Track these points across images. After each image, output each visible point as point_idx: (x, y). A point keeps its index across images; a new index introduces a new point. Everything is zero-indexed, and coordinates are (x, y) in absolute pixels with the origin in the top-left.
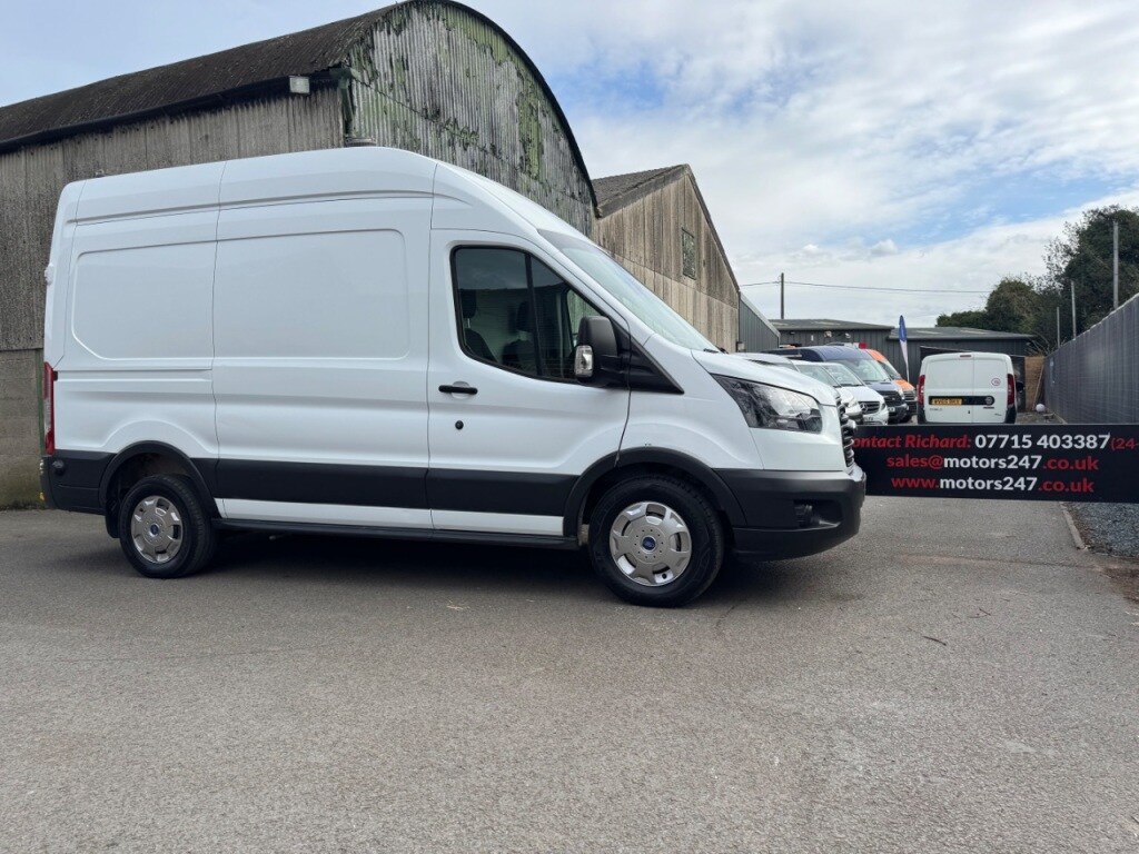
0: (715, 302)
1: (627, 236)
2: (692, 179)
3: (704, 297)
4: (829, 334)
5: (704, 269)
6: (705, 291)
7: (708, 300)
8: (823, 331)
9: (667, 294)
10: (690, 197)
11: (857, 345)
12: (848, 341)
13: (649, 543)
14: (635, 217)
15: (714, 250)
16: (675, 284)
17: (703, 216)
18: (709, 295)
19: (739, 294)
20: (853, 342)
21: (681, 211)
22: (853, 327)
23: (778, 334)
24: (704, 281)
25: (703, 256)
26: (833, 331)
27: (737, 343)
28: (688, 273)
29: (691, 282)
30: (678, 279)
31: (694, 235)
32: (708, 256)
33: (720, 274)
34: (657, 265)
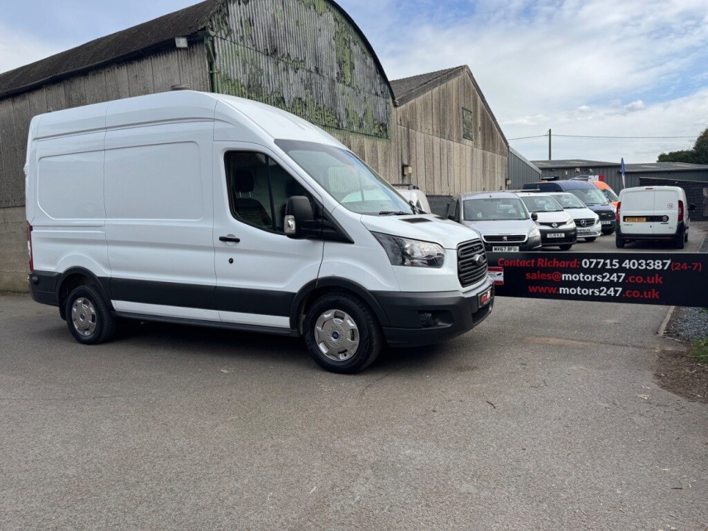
0: (489, 154)
1: (418, 116)
2: (471, 74)
3: (479, 152)
4: (578, 170)
5: (480, 133)
6: (480, 147)
7: (483, 153)
8: (574, 168)
9: (450, 151)
10: (469, 86)
11: (597, 177)
12: (591, 174)
14: (425, 104)
15: (488, 120)
16: (457, 145)
17: (479, 98)
18: (484, 149)
19: (508, 147)
20: (595, 174)
21: (461, 97)
22: (595, 165)
23: (540, 171)
24: (480, 141)
25: (479, 124)
26: (581, 168)
27: (506, 180)
28: (467, 136)
29: (470, 143)
30: (459, 141)
31: (472, 111)
32: (483, 124)
33: (492, 135)
34: (442, 133)
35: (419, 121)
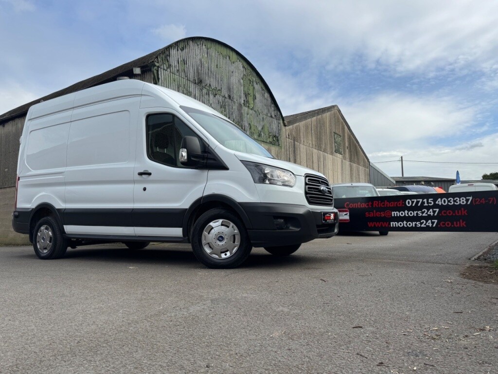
0: (355, 165)
1: (302, 134)
2: (339, 111)
3: (347, 163)
4: (423, 183)
5: (347, 150)
6: (348, 160)
7: (350, 164)
9: (325, 160)
10: (338, 119)
13: (221, 238)
14: (307, 127)
15: (353, 142)
16: (330, 156)
17: (346, 127)
18: (350, 162)
19: (369, 162)
21: (333, 125)
23: (395, 182)
24: (347, 156)
25: (347, 144)
28: (337, 151)
29: (340, 156)
30: (332, 154)
31: (341, 135)
32: (350, 144)
33: (357, 153)
34: (319, 148)
35: (302, 137)
